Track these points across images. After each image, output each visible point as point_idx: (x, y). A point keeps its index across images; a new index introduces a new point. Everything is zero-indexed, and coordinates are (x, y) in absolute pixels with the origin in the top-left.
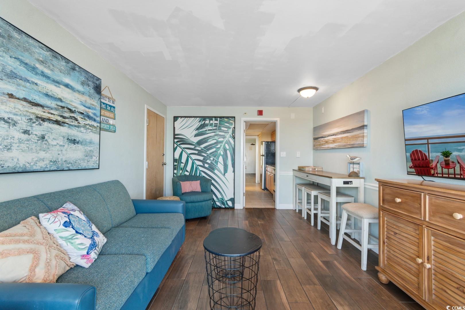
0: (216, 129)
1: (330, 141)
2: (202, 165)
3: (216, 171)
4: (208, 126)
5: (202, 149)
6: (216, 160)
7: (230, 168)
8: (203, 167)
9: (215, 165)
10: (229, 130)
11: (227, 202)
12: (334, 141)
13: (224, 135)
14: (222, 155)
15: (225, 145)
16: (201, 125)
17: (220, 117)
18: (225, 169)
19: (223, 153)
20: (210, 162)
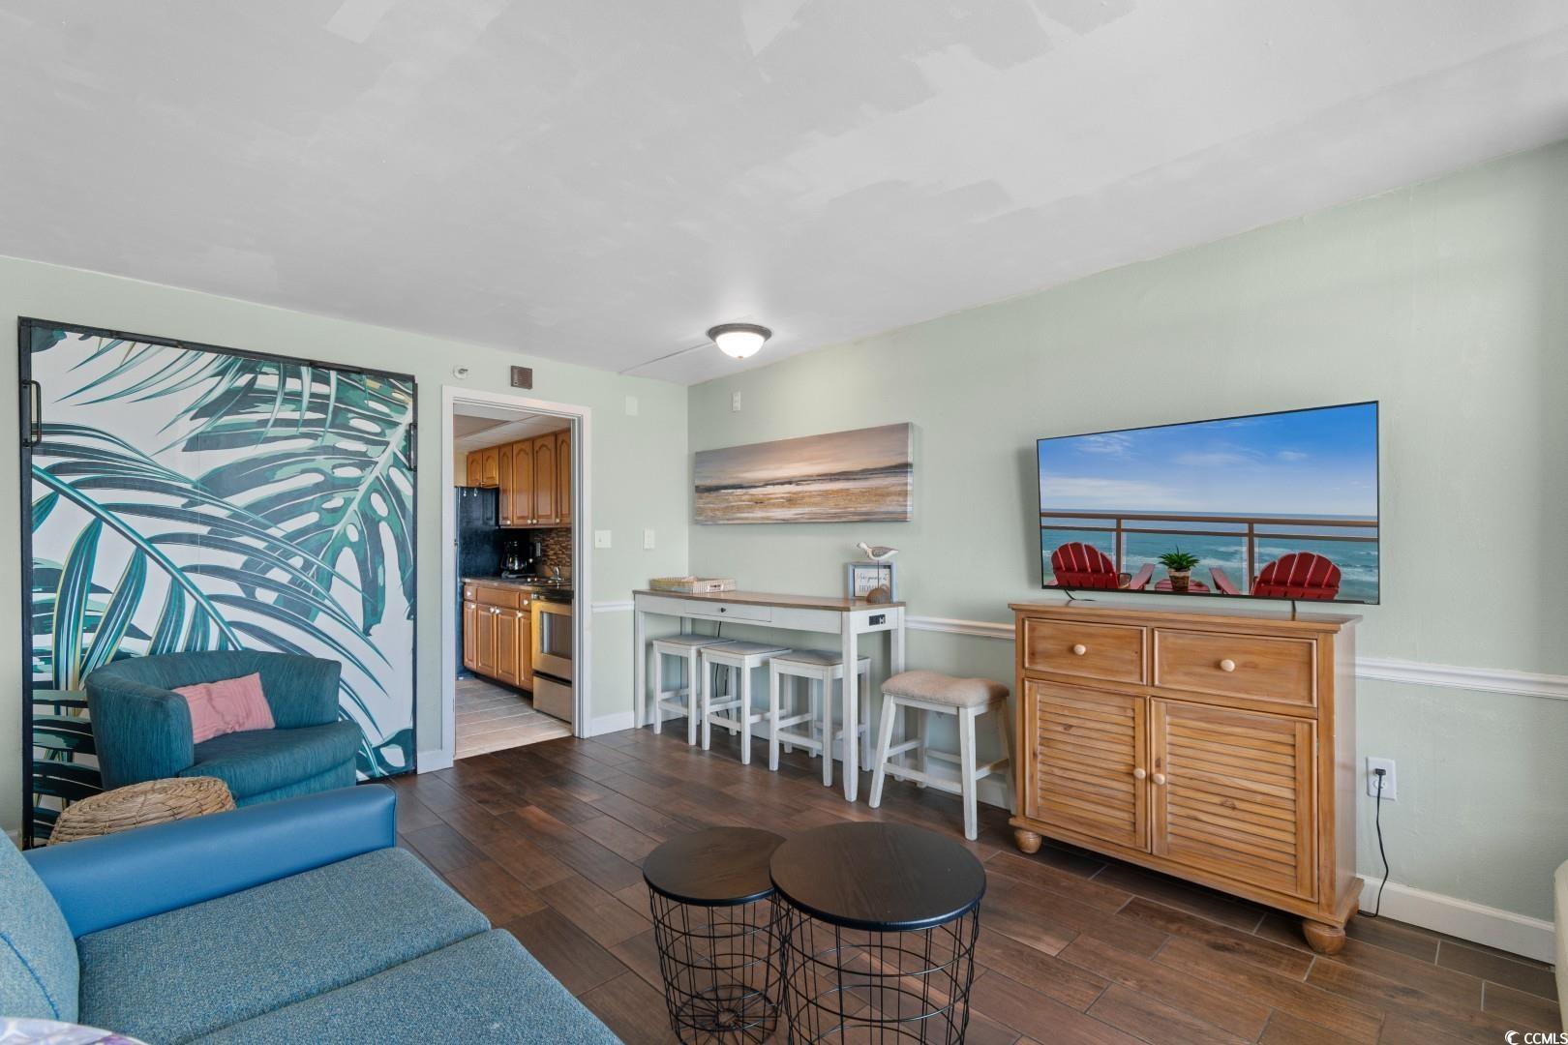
0: (320, 423)
1: (772, 501)
2: (240, 593)
3: (322, 621)
4: (273, 400)
5: (236, 515)
6: (319, 567)
7: (395, 600)
8: (249, 603)
9: (316, 593)
10: (387, 431)
11: (383, 751)
12: (791, 501)
13: (364, 454)
14: (352, 545)
15: (367, 498)
16: (229, 394)
17: (344, 370)
18: (369, 609)
19: (361, 533)
20: (290, 576)
